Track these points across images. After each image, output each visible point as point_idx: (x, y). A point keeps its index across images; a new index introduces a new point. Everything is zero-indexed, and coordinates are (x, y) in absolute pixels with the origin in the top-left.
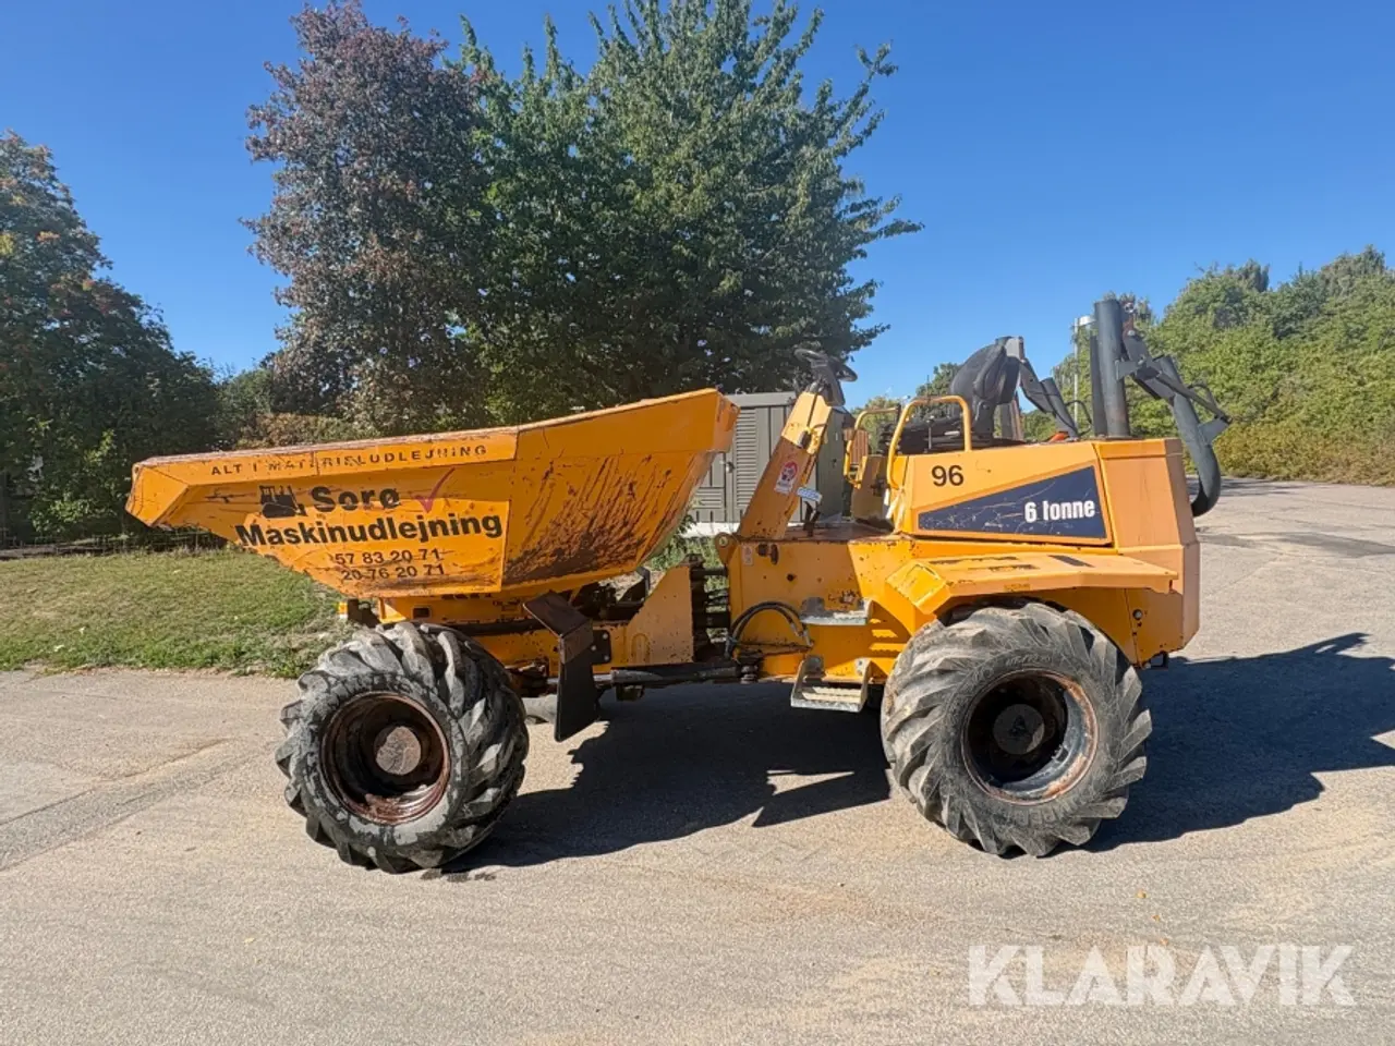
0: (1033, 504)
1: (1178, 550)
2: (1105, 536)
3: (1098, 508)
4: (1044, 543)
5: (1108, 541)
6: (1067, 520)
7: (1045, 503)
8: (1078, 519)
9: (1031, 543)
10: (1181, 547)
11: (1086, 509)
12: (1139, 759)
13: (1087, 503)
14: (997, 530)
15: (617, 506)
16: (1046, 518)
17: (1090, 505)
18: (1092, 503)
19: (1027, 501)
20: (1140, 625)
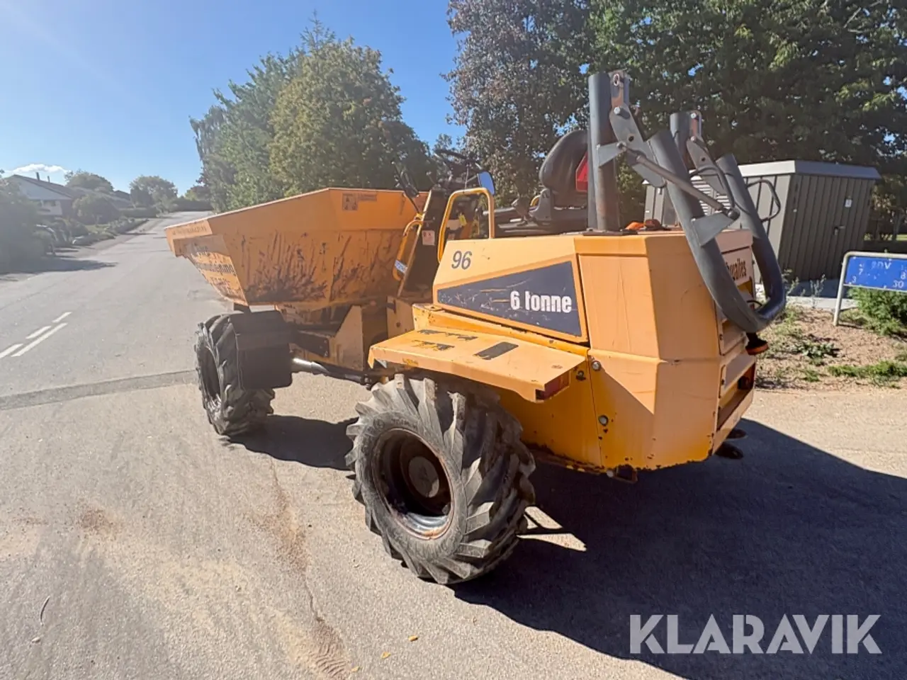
0: (517, 294)
1: (651, 364)
2: (580, 335)
3: (574, 305)
4: (526, 331)
5: (584, 339)
6: (546, 312)
7: (527, 293)
8: (556, 313)
9: (514, 328)
10: (657, 360)
11: (561, 304)
12: (483, 542)
13: (565, 298)
14: (488, 312)
15: (292, 264)
16: (528, 308)
17: (567, 301)
18: (568, 298)
19: (512, 290)
20: (606, 431)
